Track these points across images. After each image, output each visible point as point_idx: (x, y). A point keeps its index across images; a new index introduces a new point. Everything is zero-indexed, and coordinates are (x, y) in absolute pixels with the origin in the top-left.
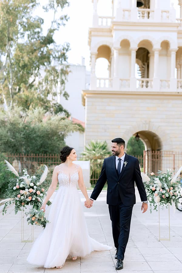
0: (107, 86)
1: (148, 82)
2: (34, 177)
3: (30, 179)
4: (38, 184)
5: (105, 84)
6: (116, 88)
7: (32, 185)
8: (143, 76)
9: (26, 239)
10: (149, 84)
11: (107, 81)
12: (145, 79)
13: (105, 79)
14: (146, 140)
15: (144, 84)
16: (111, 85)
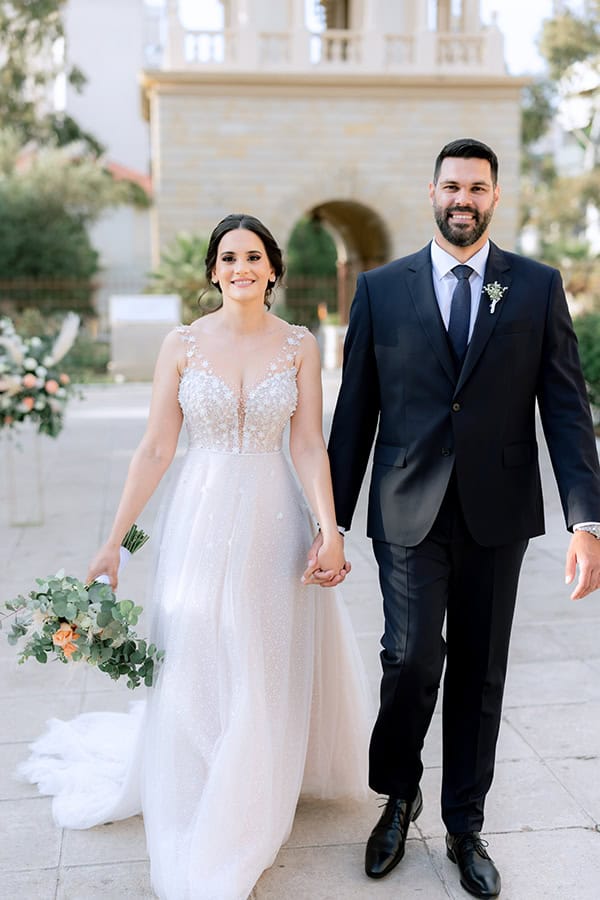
0: (219, 55)
1: (345, 44)
2: (36, 342)
3: (25, 349)
4: (49, 361)
5: (212, 49)
6: (248, 64)
7: (31, 364)
8: (331, 23)
9: (22, 518)
10: (351, 50)
11: (219, 41)
12: (338, 34)
13: (212, 34)
14: (344, 229)
15: (337, 49)
16: (231, 52)
